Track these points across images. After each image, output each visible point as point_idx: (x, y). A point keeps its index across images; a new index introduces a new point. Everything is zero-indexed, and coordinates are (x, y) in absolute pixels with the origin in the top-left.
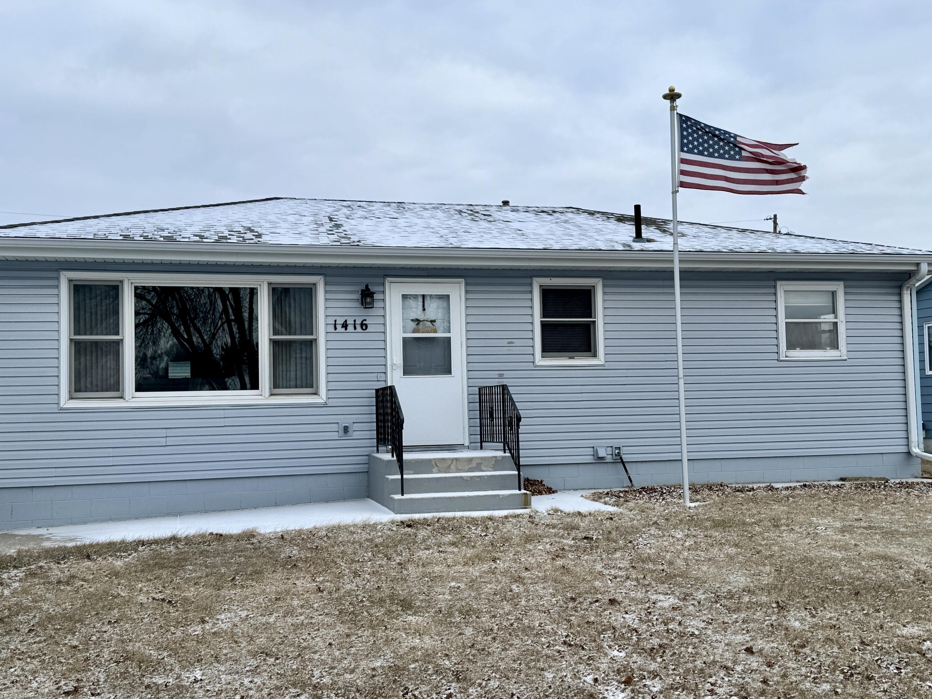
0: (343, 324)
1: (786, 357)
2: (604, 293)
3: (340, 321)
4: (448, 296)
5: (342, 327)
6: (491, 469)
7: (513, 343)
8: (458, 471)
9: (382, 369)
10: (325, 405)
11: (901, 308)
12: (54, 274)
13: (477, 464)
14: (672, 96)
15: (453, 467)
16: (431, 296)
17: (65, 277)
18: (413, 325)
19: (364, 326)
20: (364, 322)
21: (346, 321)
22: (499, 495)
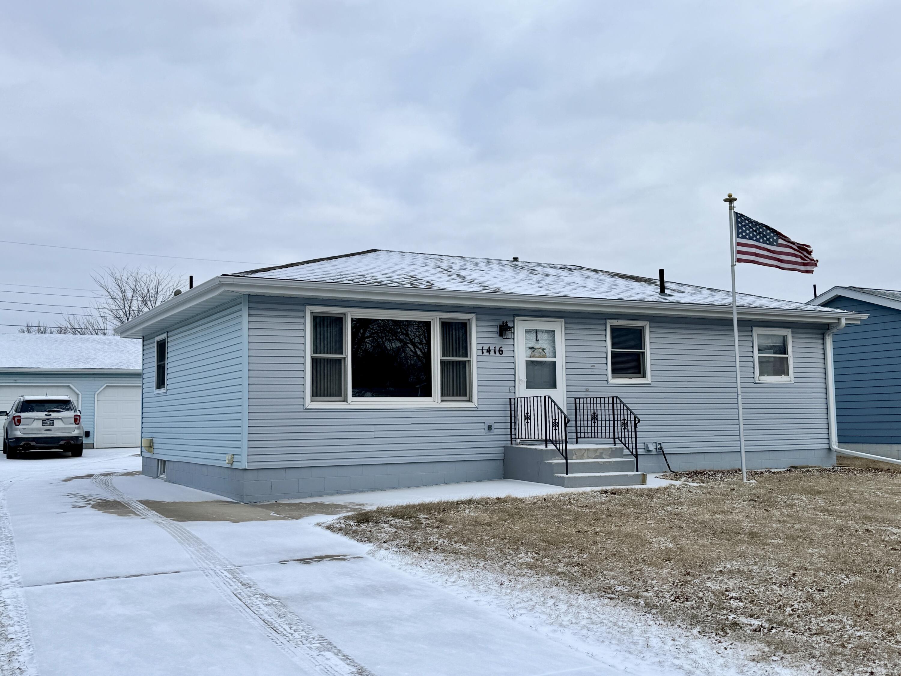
0: (487, 350)
1: (759, 380)
2: (650, 332)
3: (486, 348)
4: (554, 331)
5: (487, 352)
6: (608, 457)
7: (594, 366)
8: (589, 458)
9: (512, 383)
10: (477, 410)
11: (824, 349)
12: (301, 308)
13: (600, 453)
14: (730, 200)
15: (585, 455)
16: (542, 331)
17: (309, 309)
18: (530, 351)
19: (501, 351)
20: (501, 349)
21: (489, 347)
22: (627, 475)
